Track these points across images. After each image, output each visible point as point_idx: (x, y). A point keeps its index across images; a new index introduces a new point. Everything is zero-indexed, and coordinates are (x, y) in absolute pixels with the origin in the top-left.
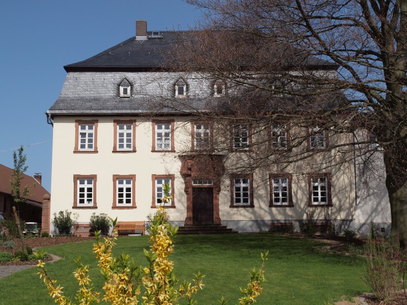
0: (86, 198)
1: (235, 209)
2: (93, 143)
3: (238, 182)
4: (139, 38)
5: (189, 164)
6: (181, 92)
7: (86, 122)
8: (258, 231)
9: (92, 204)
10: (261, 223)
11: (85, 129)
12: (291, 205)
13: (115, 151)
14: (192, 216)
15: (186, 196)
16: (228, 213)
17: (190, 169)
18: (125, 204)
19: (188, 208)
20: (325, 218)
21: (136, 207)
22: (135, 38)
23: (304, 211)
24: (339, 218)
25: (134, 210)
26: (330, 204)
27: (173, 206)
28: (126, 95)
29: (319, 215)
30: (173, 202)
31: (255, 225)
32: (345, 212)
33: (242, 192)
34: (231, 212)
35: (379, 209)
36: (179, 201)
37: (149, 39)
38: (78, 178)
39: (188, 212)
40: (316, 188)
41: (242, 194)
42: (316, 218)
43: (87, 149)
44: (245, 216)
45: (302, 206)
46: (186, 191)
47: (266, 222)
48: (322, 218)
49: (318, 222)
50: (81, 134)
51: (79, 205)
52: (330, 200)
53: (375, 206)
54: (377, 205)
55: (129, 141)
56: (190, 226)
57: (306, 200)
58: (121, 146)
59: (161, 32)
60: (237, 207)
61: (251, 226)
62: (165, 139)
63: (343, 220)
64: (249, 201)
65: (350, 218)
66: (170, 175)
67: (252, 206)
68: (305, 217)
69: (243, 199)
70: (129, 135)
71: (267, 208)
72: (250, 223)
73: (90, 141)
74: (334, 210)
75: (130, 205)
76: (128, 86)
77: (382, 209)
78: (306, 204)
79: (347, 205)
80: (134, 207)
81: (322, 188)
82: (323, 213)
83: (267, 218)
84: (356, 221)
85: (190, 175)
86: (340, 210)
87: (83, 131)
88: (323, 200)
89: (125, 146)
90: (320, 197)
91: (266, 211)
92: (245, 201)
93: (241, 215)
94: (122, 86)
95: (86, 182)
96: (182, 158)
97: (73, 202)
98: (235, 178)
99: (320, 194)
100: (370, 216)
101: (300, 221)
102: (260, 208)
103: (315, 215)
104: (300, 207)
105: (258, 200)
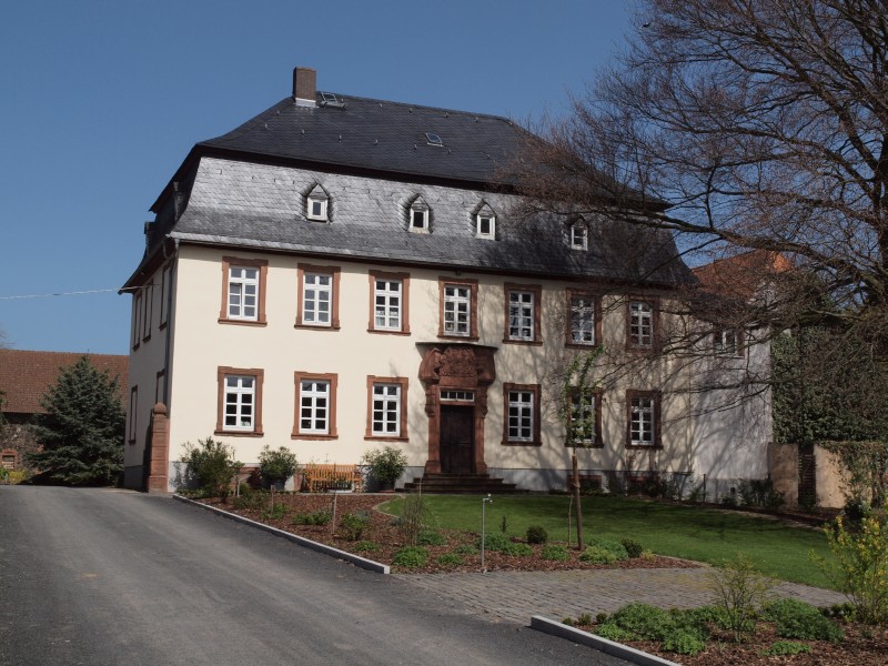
0: (239, 415)
1: (509, 448)
2: (256, 306)
3: (514, 398)
4: (302, 102)
5: (437, 360)
6: (418, 222)
7: (244, 263)
8: (545, 489)
9: (250, 428)
10: (550, 475)
11: (240, 276)
12: (598, 444)
13: (298, 326)
14: (438, 458)
15: (427, 419)
16: (498, 455)
17: (437, 371)
18: (313, 430)
19: (431, 444)
20: (651, 468)
21: (336, 437)
22: (295, 101)
23: (618, 455)
24: (670, 470)
25: (333, 442)
26: (658, 446)
27: (403, 438)
28: (317, 218)
29: (641, 464)
30: (403, 431)
31: (541, 479)
32: (679, 461)
33: (520, 418)
34: (503, 454)
35: (726, 456)
36: (415, 429)
37: (322, 106)
38: (227, 374)
39: (430, 451)
40: (636, 416)
41: (520, 421)
42: (636, 469)
43: (242, 316)
44: (524, 462)
45: (615, 447)
46: (429, 411)
47: (558, 473)
48: (645, 468)
49: (639, 475)
50: (232, 284)
51: (226, 428)
52: (658, 439)
53: (719, 452)
54: (724, 451)
55: (323, 306)
56: (435, 477)
57: (621, 436)
58: (310, 316)
59: (339, 97)
60: (513, 444)
61: (535, 480)
62: (391, 310)
63: (675, 474)
64: (532, 435)
65: (686, 470)
66: (398, 378)
67: (537, 443)
68: (619, 467)
69: (522, 429)
70: (323, 295)
71: (559, 450)
72: (532, 475)
73: (250, 300)
74: (663, 457)
75: (325, 432)
76: (323, 199)
77: (730, 457)
78: (621, 443)
79: (683, 449)
80: (332, 436)
81: (647, 416)
82: (647, 461)
83: (560, 466)
84: (695, 476)
85: (436, 382)
86: (672, 455)
87: (236, 280)
88: (647, 437)
89: (316, 316)
90: (641, 432)
91: (558, 454)
92: (526, 433)
93: (518, 460)
94: (313, 198)
95: (240, 382)
96: (424, 347)
97: (216, 421)
98: (511, 391)
99: (641, 427)
100: (712, 468)
101: (611, 473)
102: (549, 447)
103: (635, 463)
104: (612, 450)
105: (546, 433)
